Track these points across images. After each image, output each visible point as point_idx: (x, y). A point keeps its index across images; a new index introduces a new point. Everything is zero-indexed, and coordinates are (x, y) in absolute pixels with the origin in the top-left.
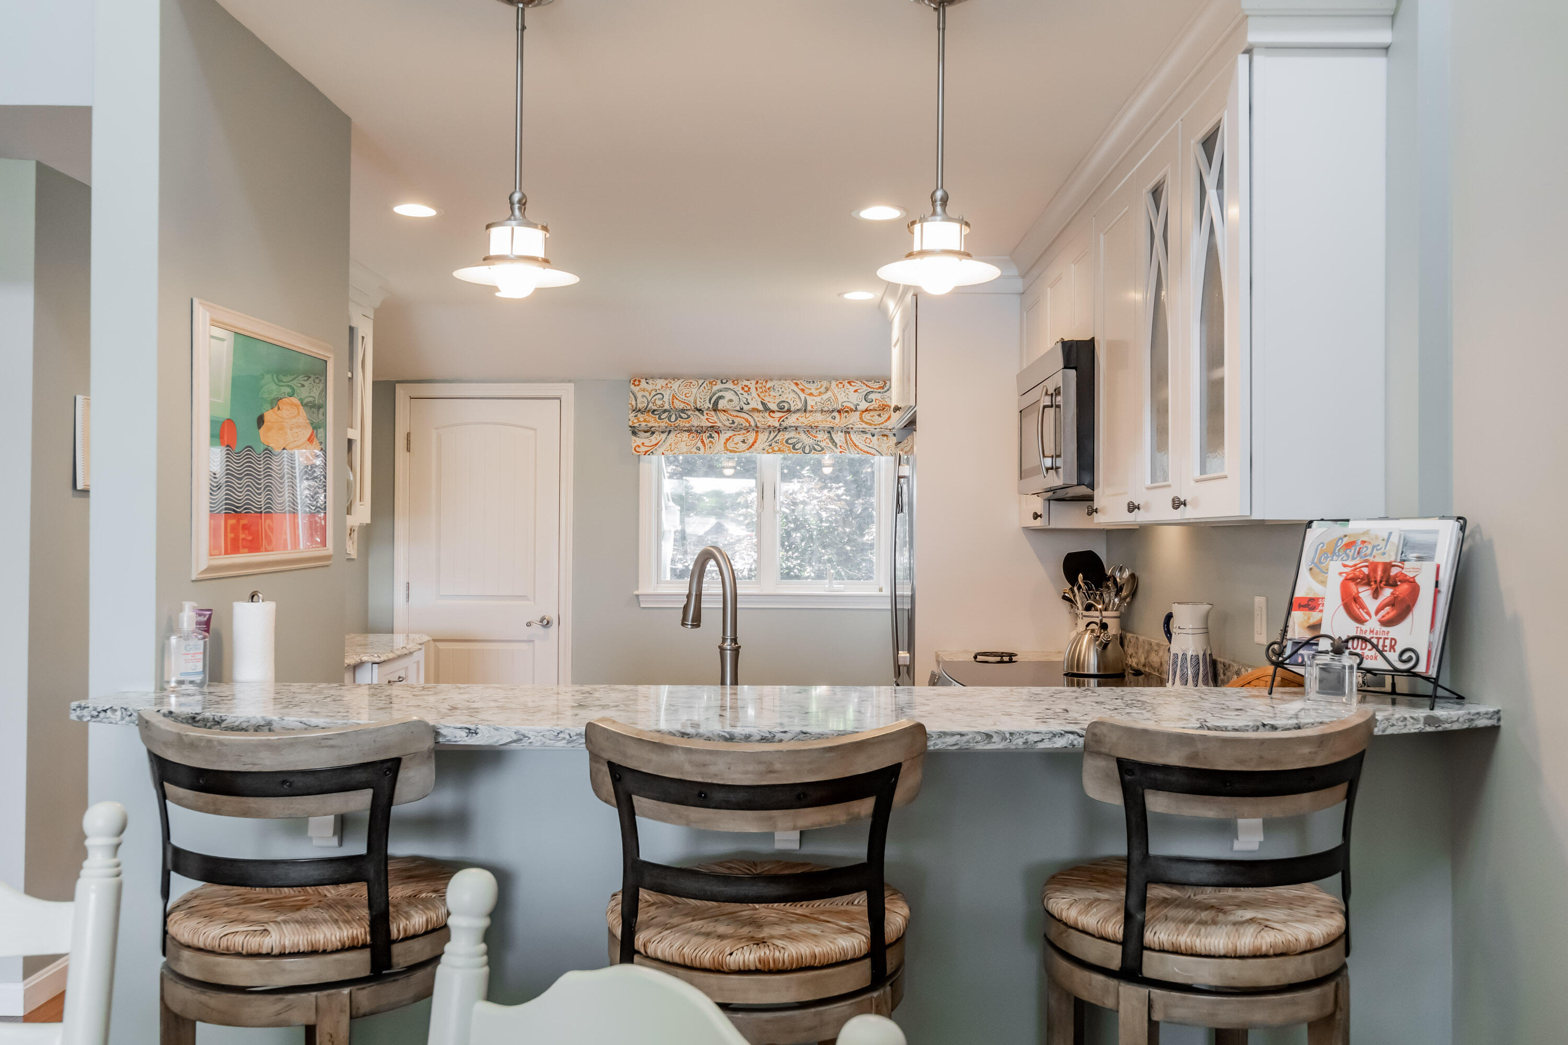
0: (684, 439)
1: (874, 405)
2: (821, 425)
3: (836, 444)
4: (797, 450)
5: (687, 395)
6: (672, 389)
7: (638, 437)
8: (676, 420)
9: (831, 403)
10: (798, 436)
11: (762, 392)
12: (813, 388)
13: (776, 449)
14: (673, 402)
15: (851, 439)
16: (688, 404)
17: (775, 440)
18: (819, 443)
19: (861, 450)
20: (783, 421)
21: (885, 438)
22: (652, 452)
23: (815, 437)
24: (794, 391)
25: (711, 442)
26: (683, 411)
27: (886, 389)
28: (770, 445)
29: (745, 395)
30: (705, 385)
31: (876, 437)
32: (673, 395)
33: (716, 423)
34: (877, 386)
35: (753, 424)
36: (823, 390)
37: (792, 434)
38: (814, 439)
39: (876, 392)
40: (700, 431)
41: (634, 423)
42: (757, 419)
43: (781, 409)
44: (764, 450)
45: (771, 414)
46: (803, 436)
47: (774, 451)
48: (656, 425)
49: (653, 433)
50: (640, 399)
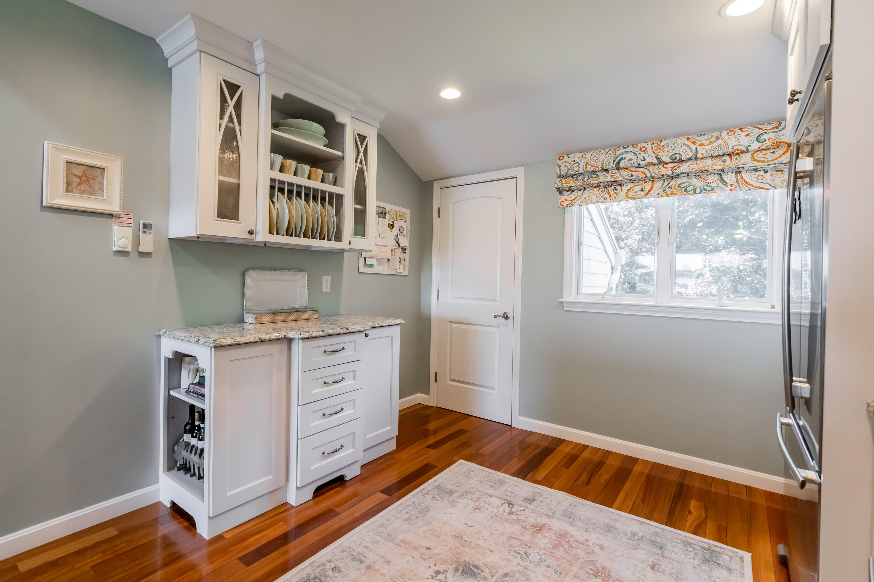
0: (595, 193)
1: (768, 143)
2: (711, 168)
3: (727, 183)
4: (688, 192)
5: (597, 161)
6: (586, 158)
7: (563, 195)
8: (588, 179)
9: (721, 148)
10: (689, 181)
11: (656, 150)
12: (703, 139)
13: (669, 192)
14: (586, 167)
15: (742, 178)
16: (597, 167)
17: (668, 186)
18: (709, 184)
19: (753, 186)
20: (675, 169)
21: (780, 173)
22: (572, 205)
23: (705, 180)
24: (686, 145)
25: (615, 193)
26: (593, 172)
27: (780, 128)
28: (664, 190)
29: (643, 154)
30: (610, 152)
31: (769, 173)
32: (587, 162)
33: (618, 178)
34: (771, 127)
35: (648, 175)
36: (713, 139)
37: (685, 179)
38: (705, 181)
39: (769, 133)
40: (606, 185)
41: (558, 185)
42: (652, 171)
43: (673, 161)
44: (658, 194)
45: (665, 166)
46: (695, 181)
47: (667, 195)
48: (574, 185)
49: (573, 191)
50: (563, 168)
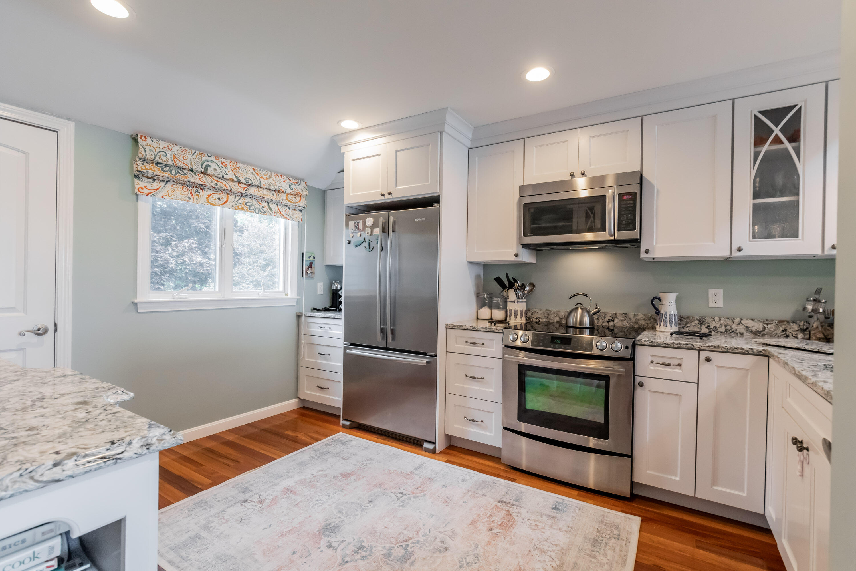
0: (179, 189)
1: (295, 192)
2: (265, 197)
3: (272, 210)
4: (252, 210)
5: (184, 158)
6: (172, 150)
7: (142, 181)
8: (176, 174)
9: (273, 185)
10: (251, 201)
11: (234, 169)
12: (263, 174)
13: (240, 207)
14: (175, 161)
15: (279, 209)
16: (186, 165)
17: (239, 201)
18: (263, 208)
19: (283, 216)
20: (246, 190)
21: (295, 211)
22: (153, 195)
23: (260, 204)
24: (253, 173)
25: (197, 195)
26: (181, 169)
27: (299, 184)
28: (236, 204)
29: (224, 168)
30: (196, 154)
31: (291, 210)
32: (174, 155)
33: (205, 182)
34: (294, 182)
35: (229, 189)
36: (268, 176)
37: (249, 200)
38: (260, 205)
39: (294, 185)
40: (191, 186)
41: (142, 169)
42: (231, 186)
43: (246, 183)
44: (233, 207)
45: (239, 184)
46: (254, 202)
47: (239, 209)
48: (161, 174)
49: (154, 180)
50: (148, 152)
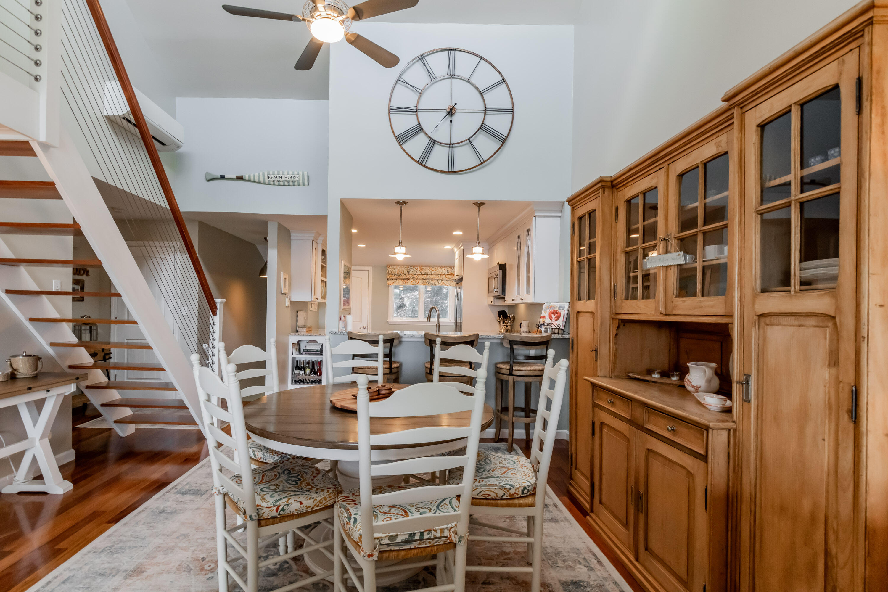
0: (400, 281)
1: (449, 273)
2: (436, 278)
3: (439, 283)
4: (429, 284)
5: (401, 270)
6: (398, 268)
7: (389, 281)
8: (398, 276)
9: (438, 273)
11: (420, 270)
12: (433, 269)
13: (424, 284)
14: (398, 272)
15: (443, 282)
17: (424, 282)
18: (435, 283)
19: (446, 285)
20: (426, 277)
21: (453, 282)
22: (392, 285)
23: (433, 281)
24: (429, 270)
25: (407, 282)
26: (400, 274)
27: (454, 270)
28: (422, 283)
29: (416, 270)
30: (406, 268)
31: (450, 282)
32: (398, 270)
33: (409, 277)
34: (452, 269)
36: (436, 269)
37: (428, 280)
40: (404, 279)
41: (388, 277)
42: (419, 277)
43: (425, 274)
45: (423, 275)
46: (431, 281)
48: (393, 278)
49: (393, 280)
50: (389, 271)
